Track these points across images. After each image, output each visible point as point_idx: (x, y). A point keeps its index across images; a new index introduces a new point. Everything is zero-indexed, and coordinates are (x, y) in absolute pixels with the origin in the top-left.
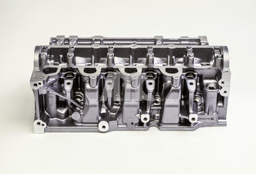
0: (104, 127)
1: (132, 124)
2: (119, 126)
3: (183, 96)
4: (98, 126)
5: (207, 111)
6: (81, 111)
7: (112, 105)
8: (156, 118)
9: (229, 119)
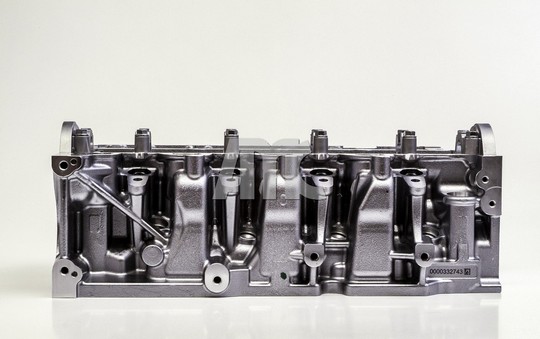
0: (217, 280)
1: (284, 276)
2: (253, 284)
3: (396, 227)
4: (203, 281)
5: (454, 254)
6: (165, 247)
7: (237, 241)
8: (338, 272)
9: (504, 278)
